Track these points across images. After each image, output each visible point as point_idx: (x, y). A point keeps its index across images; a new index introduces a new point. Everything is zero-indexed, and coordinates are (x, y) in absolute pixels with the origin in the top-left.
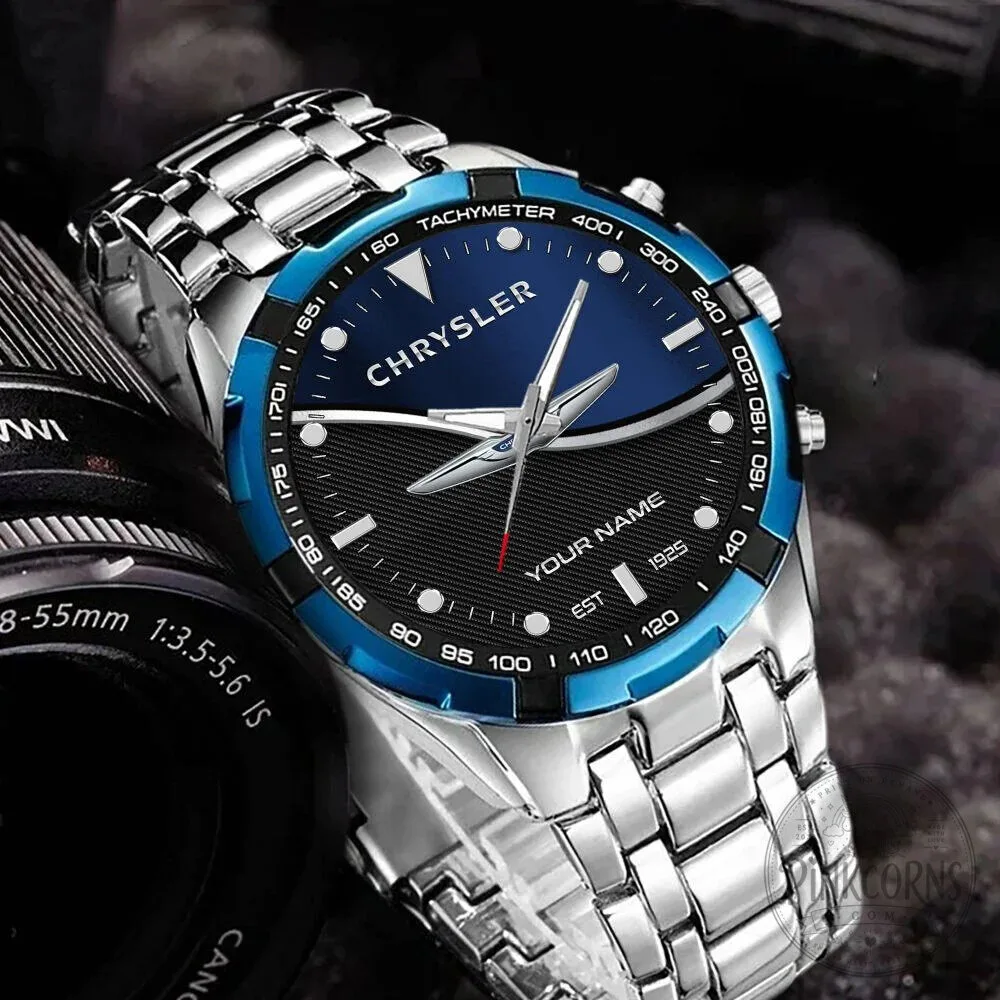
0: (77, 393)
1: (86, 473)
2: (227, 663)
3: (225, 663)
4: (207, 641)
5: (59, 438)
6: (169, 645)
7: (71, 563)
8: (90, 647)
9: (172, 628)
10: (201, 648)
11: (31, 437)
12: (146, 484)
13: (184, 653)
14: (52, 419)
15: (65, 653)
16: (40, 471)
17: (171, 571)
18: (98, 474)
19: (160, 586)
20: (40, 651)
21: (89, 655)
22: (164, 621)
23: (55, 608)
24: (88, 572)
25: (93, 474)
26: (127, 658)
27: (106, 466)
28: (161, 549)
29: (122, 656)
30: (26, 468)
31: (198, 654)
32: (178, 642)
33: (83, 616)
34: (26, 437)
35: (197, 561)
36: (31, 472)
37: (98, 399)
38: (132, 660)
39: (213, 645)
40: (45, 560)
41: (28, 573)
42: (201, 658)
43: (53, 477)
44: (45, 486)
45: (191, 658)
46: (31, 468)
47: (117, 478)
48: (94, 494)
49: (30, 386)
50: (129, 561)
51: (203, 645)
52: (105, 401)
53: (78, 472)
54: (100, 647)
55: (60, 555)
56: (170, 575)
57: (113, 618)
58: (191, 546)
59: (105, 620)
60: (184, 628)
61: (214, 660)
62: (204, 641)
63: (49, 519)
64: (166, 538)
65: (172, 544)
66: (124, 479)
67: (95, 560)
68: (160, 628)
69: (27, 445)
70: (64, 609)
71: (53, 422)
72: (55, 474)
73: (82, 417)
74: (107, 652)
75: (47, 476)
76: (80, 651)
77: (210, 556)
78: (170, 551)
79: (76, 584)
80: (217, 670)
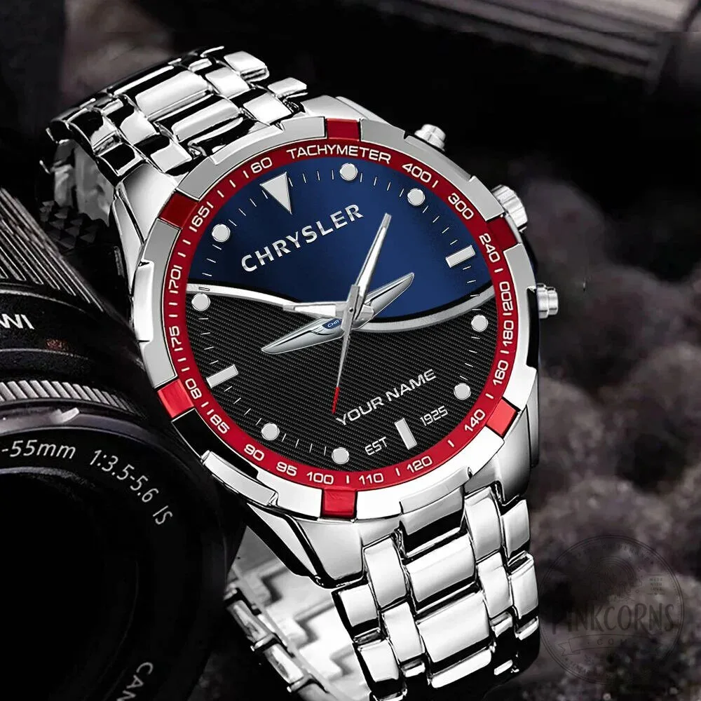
0: (40, 297)
1: (46, 351)
2: (143, 481)
3: (141, 481)
4: (129, 466)
5: (28, 327)
6: (103, 468)
7: (36, 412)
8: (49, 470)
9: (105, 456)
10: (125, 470)
11: (9, 327)
12: (87, 359)
13: (113, 474)
14: (23, 314)
15: (32, 474)
16: (15, 350)
17: (104, 418)
18: (54, 352)
19: (96, 428)
20: (15, 472)
21: (48, 475)
22: (99, 452)
23: (25, 443)
24: (47, 418)
25: (51, 352)
26: (74, 478)
27: (60, 346)
28: (98, 402)
29: (70, 476)
30: (5, 348)
31: (123, 474)
32: (109, 466)
33: (44, 448)
34: (6, 327)
35: (122, 411)
36: (9, 350)
37: (54, 300)
38: (78, 478)
39: (133, 468)
40: (19, 410)
41: (7, 419)
42: (125, 477)
43: (23, 354)
44: (18, 360)
45: (118, 477)
46: (9, 348)
47: (67, 354)
48: (52, 367)
49: (8, 292)
50: (76, 411)
51: (126, 468)
52: (59, 302)
53: (40, 350)
54: (56, 470)
55: (28, 407)
56: (104, 420)
57: (65, 450)
58: (118, 401)
59: (60, 451)
60: (113, 457)
61: (133, 479)
62: (127, 465)
63: (21, 382)
64: (101, 396)
65: (105, 400)
66: (72, 355)
67: (52, 410)
68: (97, 456)
69: (6, 332)
70: (31, 444)
71: (24, 317)
72: (25, 352)
73: (43, 313)
74: (61, 473)
75: (20, 353)
76: (42, 472)
77: (131, 408)
78: (103, 404)
79: (39, 427)
80: (136, 485)
